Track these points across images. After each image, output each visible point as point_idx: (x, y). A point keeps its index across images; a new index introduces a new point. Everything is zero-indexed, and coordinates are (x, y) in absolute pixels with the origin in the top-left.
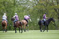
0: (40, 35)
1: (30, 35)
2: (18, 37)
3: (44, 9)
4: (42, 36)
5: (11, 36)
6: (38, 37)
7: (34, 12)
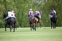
0: (51, 32)
1: (41, 32)
2: (29, 34)
3: (56, 4)
4: (54, 33)
5: (21, 34)
6: (50, 34)
7: (45, 8)
